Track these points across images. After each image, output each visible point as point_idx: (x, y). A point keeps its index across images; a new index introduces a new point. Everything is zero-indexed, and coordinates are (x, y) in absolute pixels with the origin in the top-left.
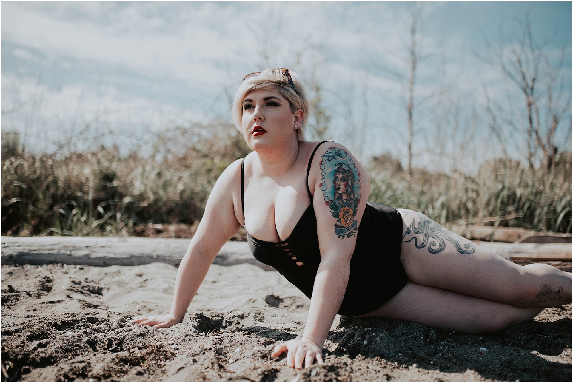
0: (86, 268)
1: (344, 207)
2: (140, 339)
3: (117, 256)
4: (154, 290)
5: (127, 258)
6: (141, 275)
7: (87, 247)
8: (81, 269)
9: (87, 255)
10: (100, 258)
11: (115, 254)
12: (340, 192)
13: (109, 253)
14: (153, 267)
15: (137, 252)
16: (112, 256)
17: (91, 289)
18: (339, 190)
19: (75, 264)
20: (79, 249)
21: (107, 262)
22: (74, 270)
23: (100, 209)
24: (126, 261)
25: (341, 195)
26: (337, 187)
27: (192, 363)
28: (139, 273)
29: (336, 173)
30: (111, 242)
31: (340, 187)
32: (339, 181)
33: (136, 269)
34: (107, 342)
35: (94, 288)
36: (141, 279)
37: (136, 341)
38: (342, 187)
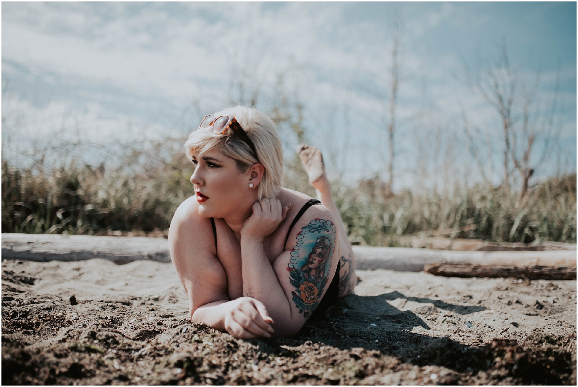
0: (25, 263)
1: (309, 282)
2: (46, 312)
3: (58, 252)
4: (87, 281)
5: (67, 254)
6: (78, 270)
7: (29, 243)
8: (20, 263)
9: (28, 251)
10: (40, 254)
11: (56, 250)
12: (310, 266)
13: (50, 248)
14: (92, 263)
15: (78, 248)
16: (53, 252)
17: (23, 279)
18: (311, 264)
19: (15, 259)
20: (21, 244)
21: (48, 258)
22: (12, 264)
23: (59, 215)
24: (66, 257)
25: (310, 269)
26: (311, 260)
27: (82, 327)
28: (77, 268)
29: (316, 246)
30: (53, 238)
31: (314, 261)
32: (316, 255)
33: (75, 265)
34: (12, 313)
35: (26, 278)
36: (77, 273)
37: (42, 314)
38: (316, 262)
